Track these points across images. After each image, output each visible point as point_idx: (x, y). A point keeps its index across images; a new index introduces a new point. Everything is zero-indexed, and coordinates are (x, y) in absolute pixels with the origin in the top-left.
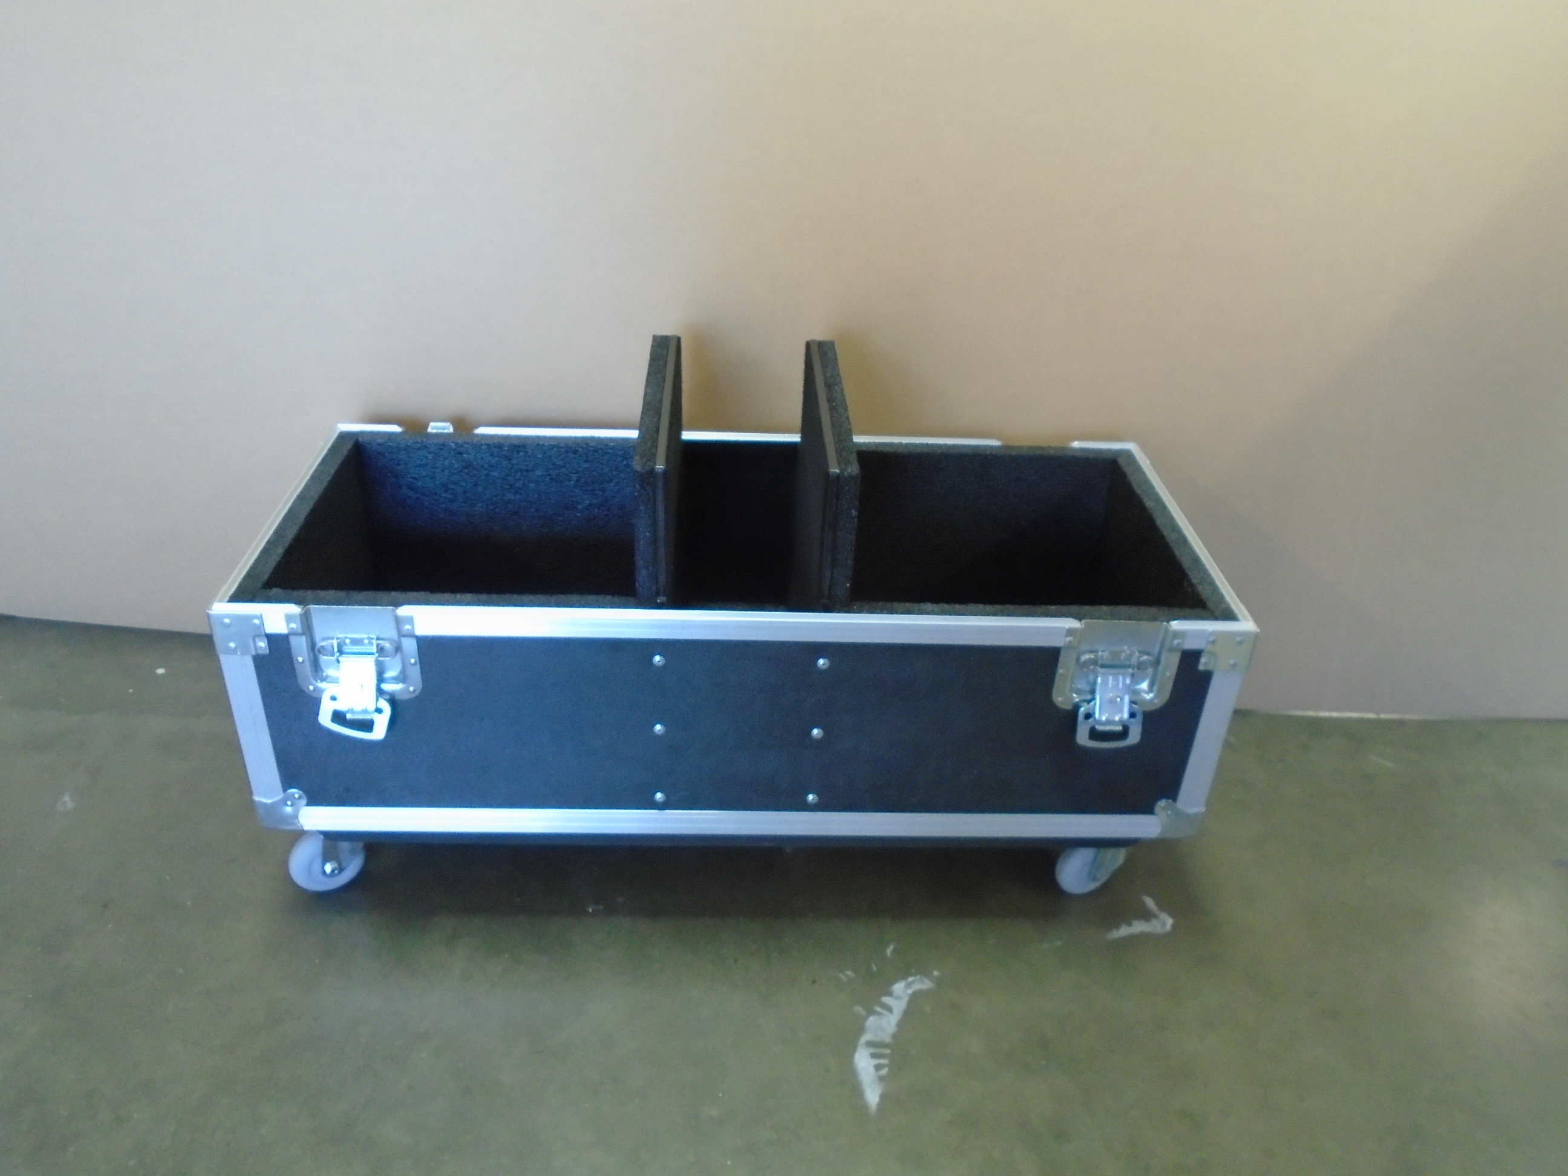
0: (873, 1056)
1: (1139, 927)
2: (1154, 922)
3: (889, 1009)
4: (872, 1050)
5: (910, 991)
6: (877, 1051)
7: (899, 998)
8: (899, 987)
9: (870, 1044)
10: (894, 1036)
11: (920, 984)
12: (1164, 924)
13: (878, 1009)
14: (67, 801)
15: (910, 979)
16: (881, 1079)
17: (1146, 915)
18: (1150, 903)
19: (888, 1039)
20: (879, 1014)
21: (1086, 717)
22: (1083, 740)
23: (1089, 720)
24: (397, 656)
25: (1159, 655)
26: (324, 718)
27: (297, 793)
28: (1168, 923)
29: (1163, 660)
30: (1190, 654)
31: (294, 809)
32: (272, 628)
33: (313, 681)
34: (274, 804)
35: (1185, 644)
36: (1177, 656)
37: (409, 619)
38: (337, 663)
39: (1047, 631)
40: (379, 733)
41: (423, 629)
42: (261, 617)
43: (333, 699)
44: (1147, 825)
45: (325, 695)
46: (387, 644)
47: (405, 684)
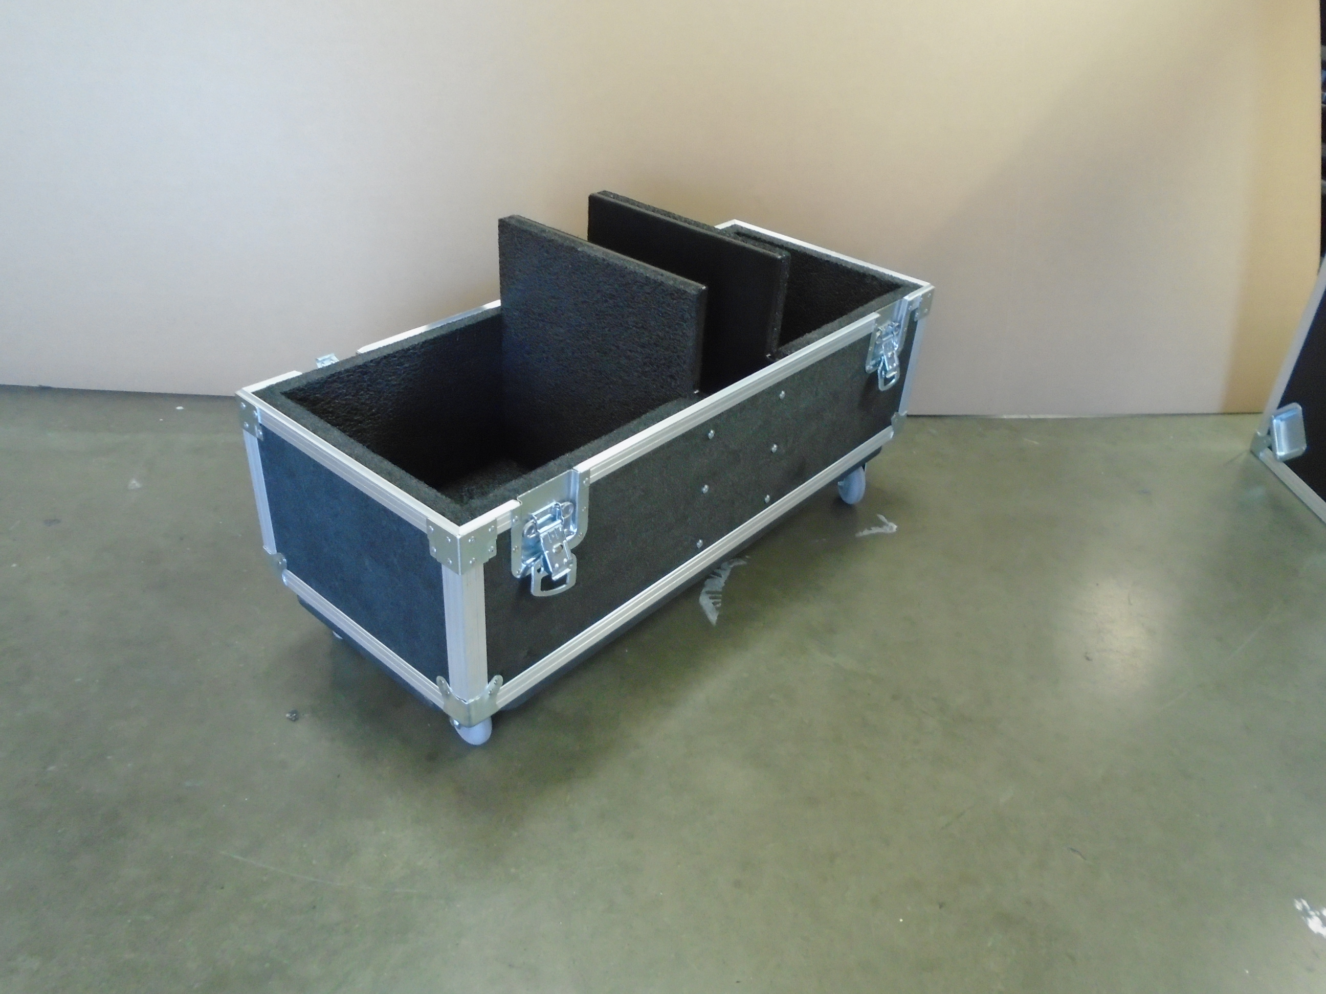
0: (711, 598)
1: (875, 530)
2: (885, 527)
3: (719, 575)
4: (710, 595)
5: (732, 566)
6: (714, 595)
7: (725, 570)
8: (725, 565)
9: (708, 593)
10: (723, 588)
11: (739, 562)
12: (891, 528)
14: (134, 483)
15: (732, 560)
16: (717, 609)
17: (880, 524)
18: (882, 518)
19: (720, 590)
21: (881, 372)
22: (881, 387)
23: (883, 373)
24: (571, 511)
25: (901, 320)
26: (536, 590)
27: (498, 678)
28: (895, 527)
29: (902, 322)
30: (912, 314)
31: (493, 694)
32: (501, 529)
33: (521, 565)
34: (482, 699)
35: (912, 308)
36: (909, 317)
37: (587, 473)
38: (538, 537)
39: (868, 325)
40: (571, 582)
41: (594, 477)
42: (494, 522)
43: (539, 571)
44: (887, 434)
45: (533, 571)
46: (567, 504)
47: (575, 533)
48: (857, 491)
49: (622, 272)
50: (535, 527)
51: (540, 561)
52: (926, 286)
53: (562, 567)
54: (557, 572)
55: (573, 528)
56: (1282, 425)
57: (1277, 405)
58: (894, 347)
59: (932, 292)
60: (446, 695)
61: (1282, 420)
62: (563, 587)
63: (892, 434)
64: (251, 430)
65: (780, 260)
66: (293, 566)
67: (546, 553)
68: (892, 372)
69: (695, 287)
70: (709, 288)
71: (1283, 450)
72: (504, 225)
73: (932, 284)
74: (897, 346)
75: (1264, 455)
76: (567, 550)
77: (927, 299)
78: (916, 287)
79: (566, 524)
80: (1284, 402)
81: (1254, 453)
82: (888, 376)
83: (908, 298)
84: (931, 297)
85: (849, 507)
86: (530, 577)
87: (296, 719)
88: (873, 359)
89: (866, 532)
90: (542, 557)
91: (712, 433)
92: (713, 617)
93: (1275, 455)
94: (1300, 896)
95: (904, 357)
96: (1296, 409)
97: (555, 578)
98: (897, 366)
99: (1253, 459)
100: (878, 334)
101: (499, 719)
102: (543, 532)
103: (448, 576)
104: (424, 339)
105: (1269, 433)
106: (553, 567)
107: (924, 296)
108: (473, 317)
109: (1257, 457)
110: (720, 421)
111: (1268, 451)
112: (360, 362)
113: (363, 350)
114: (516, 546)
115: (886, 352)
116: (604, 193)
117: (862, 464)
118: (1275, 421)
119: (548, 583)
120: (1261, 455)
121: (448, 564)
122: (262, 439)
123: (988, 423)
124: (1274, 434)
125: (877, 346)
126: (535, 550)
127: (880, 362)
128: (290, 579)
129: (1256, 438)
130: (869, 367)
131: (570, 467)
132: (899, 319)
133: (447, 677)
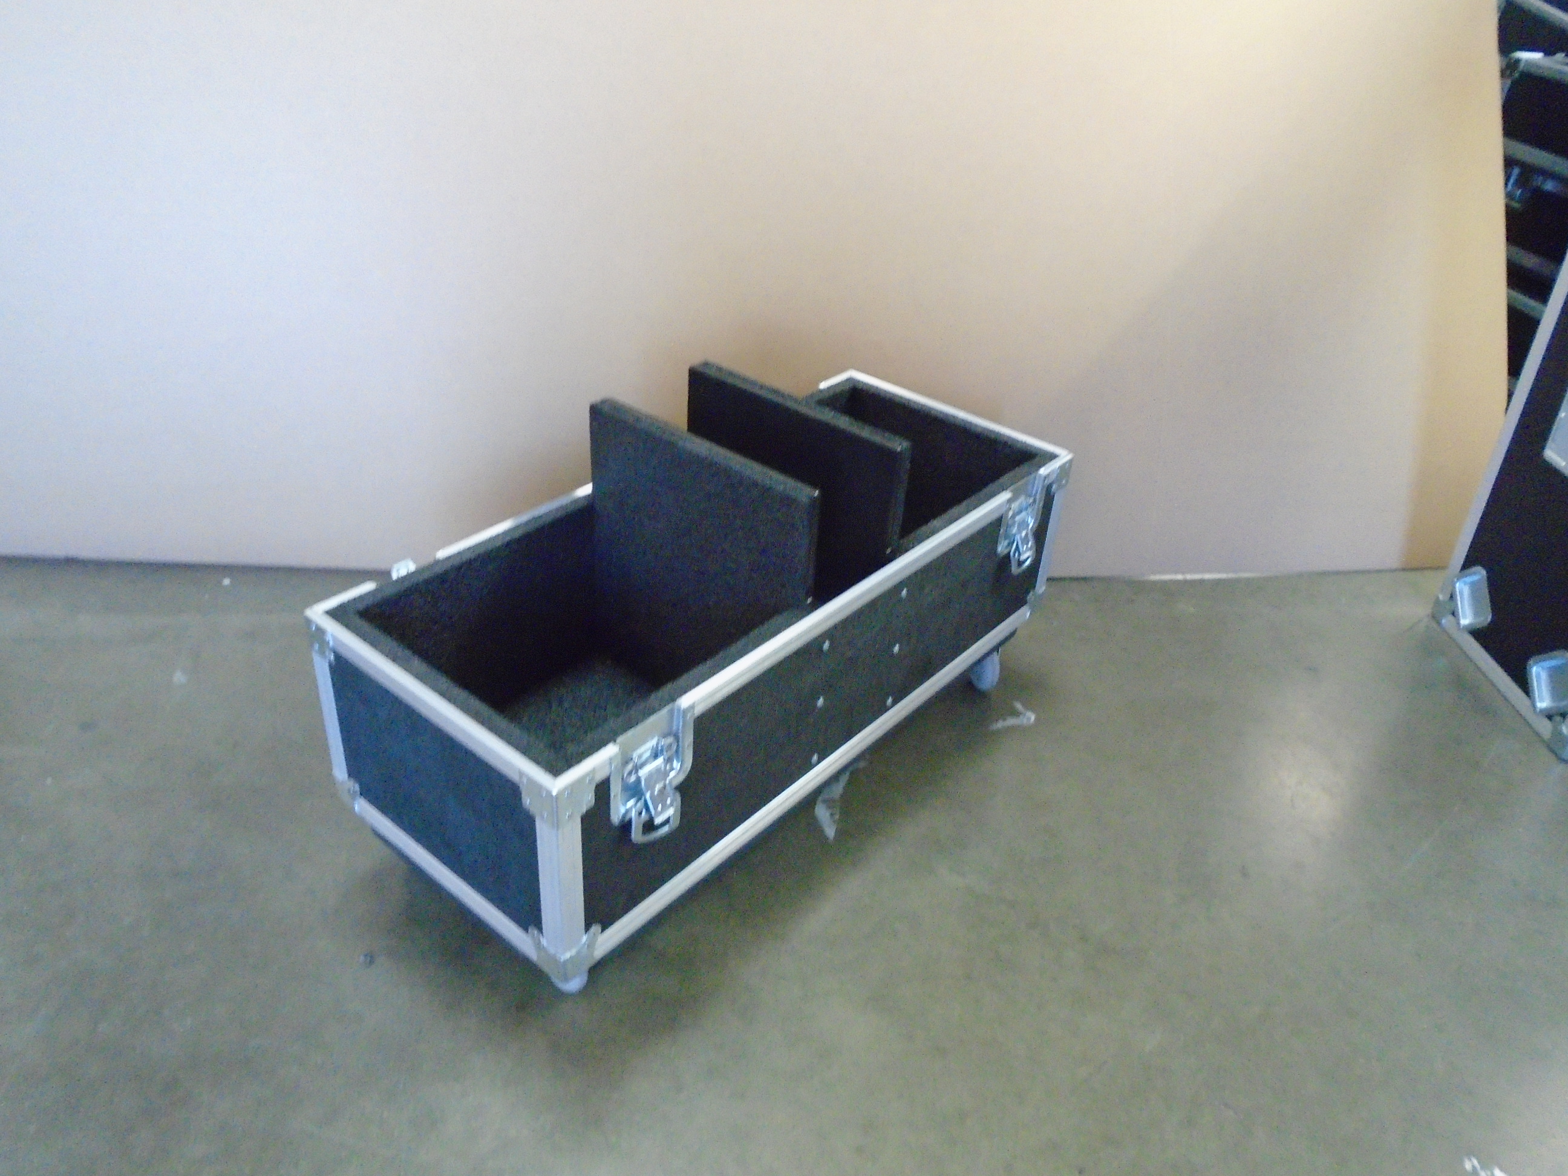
0: (827, 809)
1: (1011, 721)
2: (1022, 718)
4: (827, 805)
6: (831, 804)
9: (824, 805)
10: (840, 797)
12: (1029, 719)
16: (835, 820)
17: (1016, 714)
18: (1019, 706)
19: (837, 800)
21: (1014, 555)
22: (1015, 570)
23: (1017, 555)
24: (674, 748)
25: (1035, 495)
26: (637, 835)
27: (596, 928)
28: (1033, 718)
29: (1038, 497)
30: (1049, 487)
31: (591, 945)
32: (600, 777)
33: (622, 808)
34: (578, 953)
35: (1047, 482)
36: (1044, 492)
37: (692, 707)
38: (638, 780)
39: (1000, 506)
40: (675, 823)
41: (699, 710)
42: (594, 771)
43: (640, 813)
44: (1024, 613)
45: (633, 814)
46: (670, 740)
47: (678, 771)
48: (990, 677)
49: (726, 473)
50: (637, 768)
51: (640, 804)
52: (1064, 456)
53: (665, 808)
54: (659, 814)
55: (676, 765)
56: (1466, 591)
57: (1459, 566)
58: (1028, 525)
59: (1071, 461)
60: (538, 946)
61: (1465, 583)
62: (666, 829)
63: (1028, 614)
64: (322, 653)
65: (901, 453)
66: (366, 792)
67: (648, 796)
68: (1027, 555)
69: (806, 493)
70: (823, 495)
71: (1467, 619)
72: (596, 412)
73: (1070, 451)
74: (1031, 522)
75: (1447, 621)
76: (669, 790)
77: (1065, 470)
78: (1053, 457)
79: (669, 760)
80: (1468, 563)
81: (1435, 617)
82: (1023, 558)
83: (1043, 471)
84: (1070, 466)
85: (983, 695)
86: (630, 821)
87: (371, 962)
88: (1005, 539)
89: (1000, 725)
90: (643, 799)
91: (826, 645)
92: (830, 831)
93: (1458, 623)
94: (1470, 1154)
95: (1040, 535)
96: (1479, 574)
97: (658, 821)
98: (1031, 546)
99: (1435, 625)
100: (1011, 513)
101: (597, 970)
102: (643, 773)
103: (543, 831)
104: (508, 538)
105: (1452, 597)
106: (656, 808)
107: (1062, 467)
108: (562, 507)
109: (1439, 623)
110: (837, 632)
111: (1451, 617)
112: (438, 570)
113: (442, 554)
114: (616, 789)
115: (1019, 531)
116: (706, 364)
117: (996, 648)
118: (1457, 585)
119: (649, 826)
120: (1443, 621)
121: (542, 817)
122: (334, 663)
123: (1139, 587)
124: (1456, 600)
125: (1008, 526)
126: (635, 791)
127: (1013, 542)
128: (364, 808)
129: (1437, 602)
130: (1001, 549)
131: (673, 699)
132: (1034, 492)
133: (540, 929)
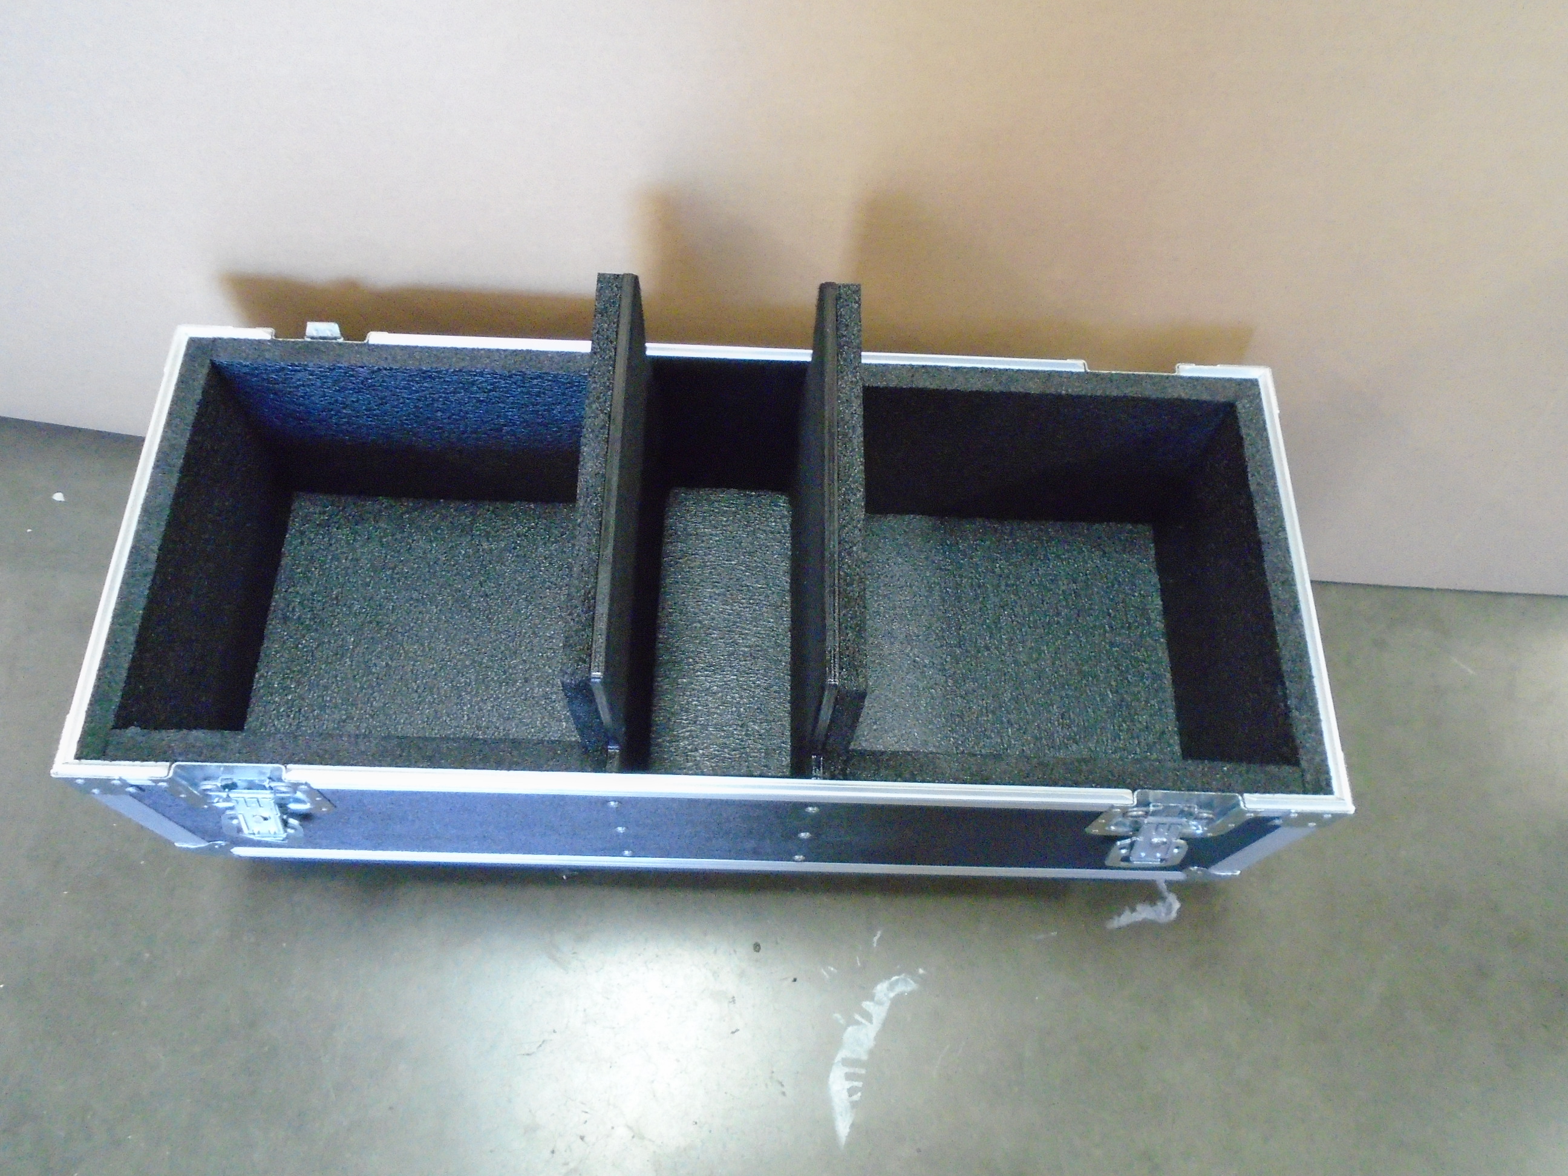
0: (849, 1077)
1: (1142, 913)
3: (868, 1016)
4: (847, 1070)
5: (892, 995)
6: (852, 1071)
7: (880, 1003)
8: (882, 989)
9: (846, 1062)
10: (871, 1053)
11: (905, 985)
12: (1169, 911)
13: (858, 1017)
15: (895, 978)
16: (853, 1105)
19: (865, 1057)
20: (858, 1023)
